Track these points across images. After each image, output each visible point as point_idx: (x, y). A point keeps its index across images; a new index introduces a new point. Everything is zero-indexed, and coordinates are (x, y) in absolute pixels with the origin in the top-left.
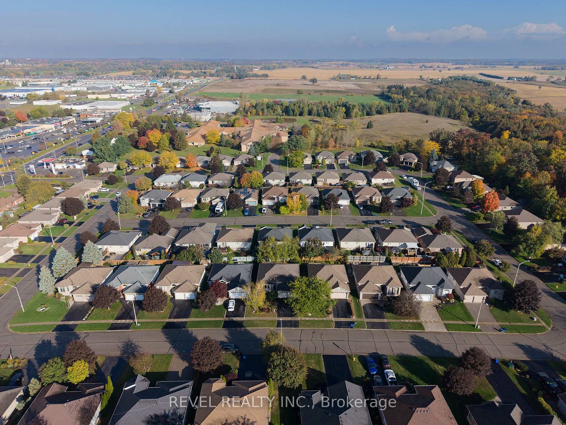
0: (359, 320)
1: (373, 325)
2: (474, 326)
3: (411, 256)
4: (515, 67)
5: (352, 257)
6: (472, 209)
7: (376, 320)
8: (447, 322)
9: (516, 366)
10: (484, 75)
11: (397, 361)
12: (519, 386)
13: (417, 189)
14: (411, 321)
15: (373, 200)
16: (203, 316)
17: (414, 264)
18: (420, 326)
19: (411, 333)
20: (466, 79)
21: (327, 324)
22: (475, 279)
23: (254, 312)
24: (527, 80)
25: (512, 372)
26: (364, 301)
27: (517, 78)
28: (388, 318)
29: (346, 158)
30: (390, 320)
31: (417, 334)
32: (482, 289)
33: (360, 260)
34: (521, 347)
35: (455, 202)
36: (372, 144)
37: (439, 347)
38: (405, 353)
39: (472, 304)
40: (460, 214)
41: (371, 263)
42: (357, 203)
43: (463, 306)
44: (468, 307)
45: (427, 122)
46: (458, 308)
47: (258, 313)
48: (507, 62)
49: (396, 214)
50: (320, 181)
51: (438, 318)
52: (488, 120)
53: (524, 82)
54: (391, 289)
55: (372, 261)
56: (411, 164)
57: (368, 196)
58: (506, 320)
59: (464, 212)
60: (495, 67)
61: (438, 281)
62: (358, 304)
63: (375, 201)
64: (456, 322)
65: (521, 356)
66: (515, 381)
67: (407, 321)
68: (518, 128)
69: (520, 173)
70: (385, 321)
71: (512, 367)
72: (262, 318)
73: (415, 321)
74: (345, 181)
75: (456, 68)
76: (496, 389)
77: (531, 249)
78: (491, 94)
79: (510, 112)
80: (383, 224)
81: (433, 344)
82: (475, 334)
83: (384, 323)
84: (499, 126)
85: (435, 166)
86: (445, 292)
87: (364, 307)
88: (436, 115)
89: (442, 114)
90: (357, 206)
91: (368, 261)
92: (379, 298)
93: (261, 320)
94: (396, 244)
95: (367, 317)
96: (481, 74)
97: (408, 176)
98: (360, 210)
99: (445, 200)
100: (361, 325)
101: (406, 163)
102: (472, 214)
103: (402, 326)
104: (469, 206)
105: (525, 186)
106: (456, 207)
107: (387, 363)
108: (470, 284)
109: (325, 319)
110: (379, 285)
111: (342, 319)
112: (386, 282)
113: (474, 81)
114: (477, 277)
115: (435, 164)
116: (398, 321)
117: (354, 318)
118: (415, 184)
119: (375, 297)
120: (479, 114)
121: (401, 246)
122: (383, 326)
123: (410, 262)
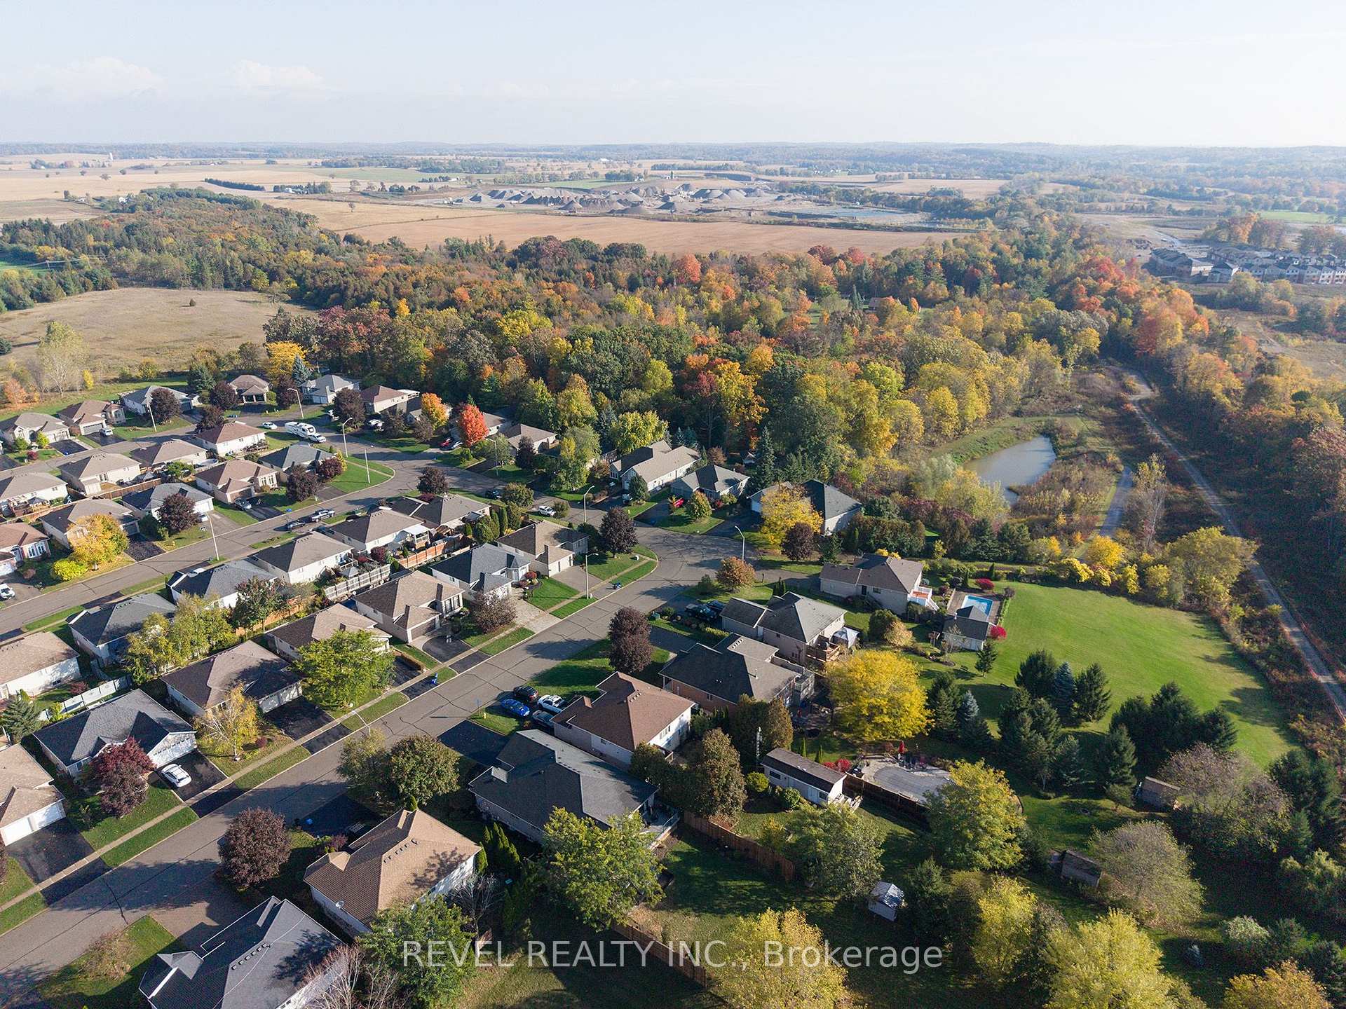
0: (436, 669)
1: (463, 665)
2: (585, 597)
3: (421, 549)
4: (268, 163)
5: (331, 590)
6: (441, 448)
7: (461, 657)
8: (552, 610)
9: (663, 614)
10: (217, 183)
11: (540, 685)
12: (679, 632)
13: (318, 442)
14: (507, 632)
15: (261, 485)
16: (129, 828)
17: (438, 559)
18: (524, 632)
19: (524, 646)
20: (188, 196)
21: (393, 701)
22: (547, 538)
23: (238, 759)
24: (315, 192)
25: (661, 622)
26: (418, 642)
27: (293, 188)
28: (475, 645)
29: (98, 419)
30: (480, 646)
31: (532, 643)
32: (562, 547)
33: (348, 589)
34: (648, 593)
35: (402, 444)
36: (123, 375)
37: (570, 642)
38: (538, 671)
39: (561, 574)
40: (430, 462)
41: (369, 586)
42: (230, 500)
43: (552, 581)
44: (559, 580)
45: (192, 304)
46: (550, 587)
47: (249, 756)
48: (243, 150)
49: (326, 496)
50: (90, 482)
51: (538, 612)
52: (319, 283)
53: (310, 196)
54: (448, 602)
55: (369, 583)
56: (260, 397)
57: (246, 480)
58: (610, 573)
59: (431, 456)
60: (227, 163)
61: (504, 562)
62: (413, 650)
63: (265, 486)
64: (562, 605)
65: (657, 603)
66: (673, 629)
67: (502, 635)
68: (387, 290)
69: (474, 369)
70: (474, 650)
71: (658, 618)
72: (266, 760)
73: (512, 629)
74: (155, 466)
75: (136, 168)
76: (663, 646)
77: (573, 474)
78: (274, 227)
79: (346, 262)
80: (320, 519)
81: (560, 643)
82: (594, 606)
83: (474, 654)
84: (349, 293)
85: (314, 390)
86: (522, 572)
87: (426, 648)
88: (195, 286)
89: (210, 281)
90: (235, 507)
91: (362, 586)
92: (438, 626)
93: (269, 763)
94: (388, 539)
95: (444, 660)
96: (211, 181)
97: (278, 423)
98: (248, 512)
99: (385, 446)
100: (446, 674)
101: (250, 398)
102: (446, 455)
103: (503, 644)
104: (434, 443)
105: (496, 389)
106: (413, 453)
107: (531, 692)
108: (546, 548)
109: (383, 697)
110: (426, 605)
111: (410, 683)
112: (435, 595)
113: (210, 200)
114: (546, 533)
115: (314, 386)
116: (491, 641)
117: (426, 672)
118: (309, 434)
119: (431, 628)
120: (288, 272)
121: (398, 538)
122: (477, 658)
123: (430, 557)
